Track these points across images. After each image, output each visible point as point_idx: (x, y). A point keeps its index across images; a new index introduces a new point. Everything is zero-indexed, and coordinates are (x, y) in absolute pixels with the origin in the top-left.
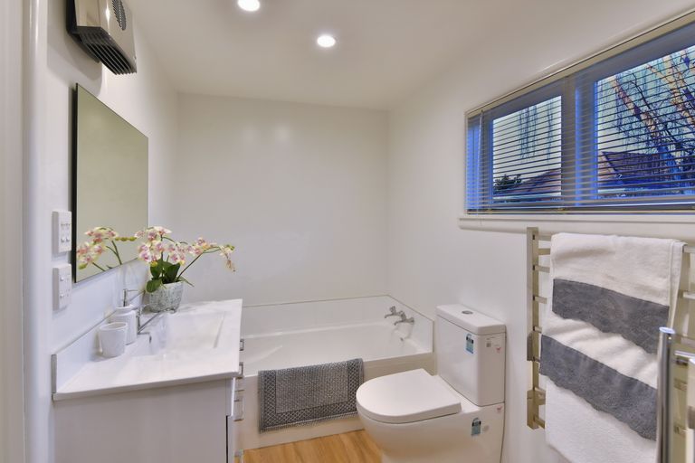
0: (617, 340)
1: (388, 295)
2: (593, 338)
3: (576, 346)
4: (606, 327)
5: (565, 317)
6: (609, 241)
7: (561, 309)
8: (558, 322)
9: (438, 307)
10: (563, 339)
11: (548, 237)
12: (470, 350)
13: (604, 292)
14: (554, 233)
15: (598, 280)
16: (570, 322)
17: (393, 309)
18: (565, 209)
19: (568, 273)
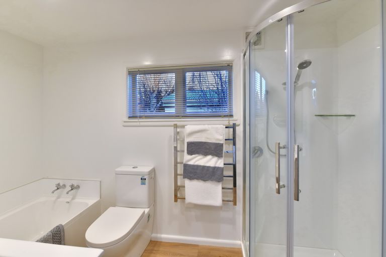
0: (209, 157)
1: (44, 178)
2: (201, 159)
3: (196, 164)
4: (206, 154)
5: (192, 155)
6: (206, 127)
7: (190, 152)
8: (190, 157)
9: (117, 170)
10: (191, 163)
11: (183, 127)
12: (143, 184)
13: (205, 143)
14: (186, 125)
15: (203, 140)
16: (193, 156)
17: (59, 184)
18: (183, 117)
19: (193, 139)
